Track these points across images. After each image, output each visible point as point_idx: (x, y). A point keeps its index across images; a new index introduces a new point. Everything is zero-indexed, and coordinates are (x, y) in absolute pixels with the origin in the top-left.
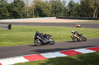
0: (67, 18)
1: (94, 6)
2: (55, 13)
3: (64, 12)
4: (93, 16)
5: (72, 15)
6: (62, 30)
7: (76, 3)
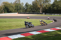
0: (25, 13)
1: (40, 6)
2: (17, 10)
3: (23, 10)
4: (40, 12)
5: (28, 12)
6: (21, 21)
7: (30, 4)
